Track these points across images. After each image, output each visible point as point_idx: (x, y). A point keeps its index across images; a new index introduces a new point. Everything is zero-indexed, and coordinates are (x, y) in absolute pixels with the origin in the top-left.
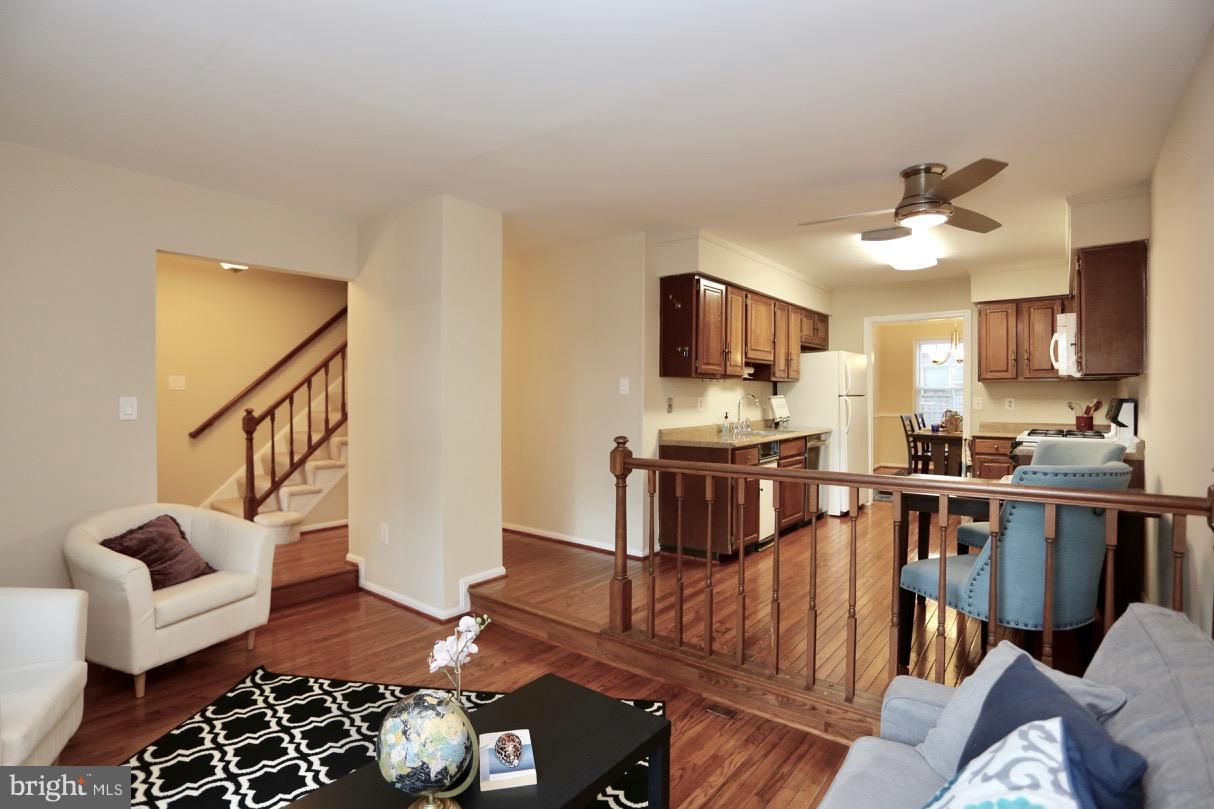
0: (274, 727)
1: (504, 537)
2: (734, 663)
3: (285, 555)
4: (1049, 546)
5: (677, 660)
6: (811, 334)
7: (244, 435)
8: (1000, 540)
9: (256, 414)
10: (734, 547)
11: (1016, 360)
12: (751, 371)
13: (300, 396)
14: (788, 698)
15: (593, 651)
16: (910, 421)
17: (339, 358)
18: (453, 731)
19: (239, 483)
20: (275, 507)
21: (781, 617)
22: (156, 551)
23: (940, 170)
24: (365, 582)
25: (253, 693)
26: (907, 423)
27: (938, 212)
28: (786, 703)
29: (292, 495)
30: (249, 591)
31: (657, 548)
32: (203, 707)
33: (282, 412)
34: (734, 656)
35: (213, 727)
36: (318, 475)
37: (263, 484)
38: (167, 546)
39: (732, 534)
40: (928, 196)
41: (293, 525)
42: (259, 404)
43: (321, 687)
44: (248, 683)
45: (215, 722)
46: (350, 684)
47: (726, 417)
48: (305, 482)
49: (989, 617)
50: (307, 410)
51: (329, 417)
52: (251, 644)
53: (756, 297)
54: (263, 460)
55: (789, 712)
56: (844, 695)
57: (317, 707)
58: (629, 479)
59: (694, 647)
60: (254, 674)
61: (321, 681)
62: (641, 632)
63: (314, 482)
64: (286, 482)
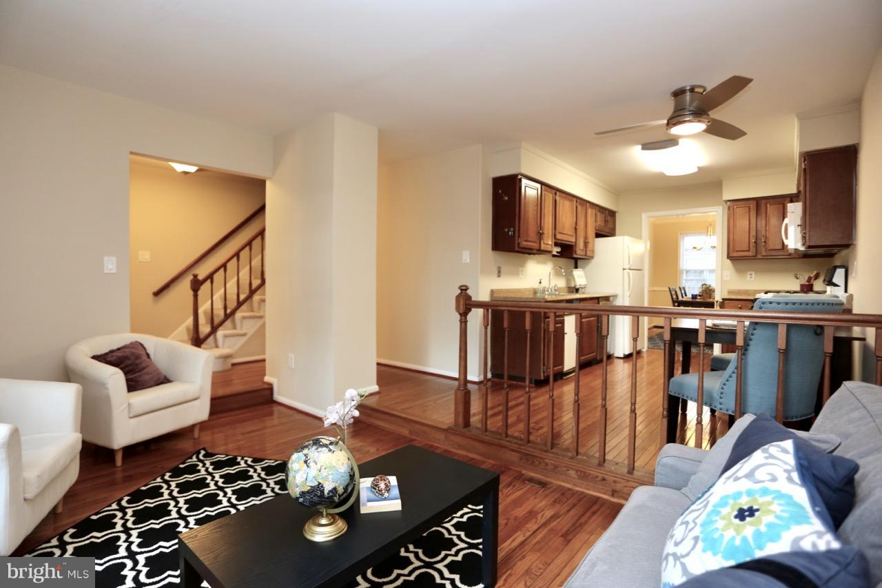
0: (212, 486)
1: (377, 368)
2: (545, 449)
3: (219, 378)
4: (782, 355)
5: (504, 447)
6: (603, 225)
7: (191, 293)
8: (744, 354)
9: (200, 277)
10: (545, 375)
11: (756, 243)
12: (559, 249)
13: (232, 265)
14: (585, 473)
15: (442, 444)
16: (676, 292)
17: (259, 239)
18: (340, 463)
19: (188, 329)
20: (213, 345)
21: (580, 421)
22: (130, 365)
23: (701, 90)
24: (278, 397)
25: (198, 465)
26: (673, 293)
27: (699, 121)
28: (584, 476)
29: (226, 336)
30: (196, 396)
31: (489, 375)
32: (163, 473)
33: (219, 277)
34: (545, 444)
35: (169, 486)
36: (244, 321)
37: (205, 329)
38: (137, 362)
39: (544, 365)
40: (692, 109)
41: (226, 357)
42: (202, 272)
43: (246, 462)
44: (194, 458)
45: (171, 483)
46: (266, 461)
47: (540, 283)
48: (235, 328)
49: (735, 412)
50: (236, 278)
51: (253, 282)
52: (196, 434)
53: (564, 195)
54: (205, 313)
55: (586, 483)
56: (626, 470)
57: (244, 475)
58: (469, 317)
59: (516, 438)
60: (198, 453)
61: (246, 459)
62: (478, 428)
63: (242, 327)
64: (221, 328)
